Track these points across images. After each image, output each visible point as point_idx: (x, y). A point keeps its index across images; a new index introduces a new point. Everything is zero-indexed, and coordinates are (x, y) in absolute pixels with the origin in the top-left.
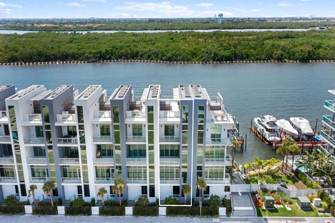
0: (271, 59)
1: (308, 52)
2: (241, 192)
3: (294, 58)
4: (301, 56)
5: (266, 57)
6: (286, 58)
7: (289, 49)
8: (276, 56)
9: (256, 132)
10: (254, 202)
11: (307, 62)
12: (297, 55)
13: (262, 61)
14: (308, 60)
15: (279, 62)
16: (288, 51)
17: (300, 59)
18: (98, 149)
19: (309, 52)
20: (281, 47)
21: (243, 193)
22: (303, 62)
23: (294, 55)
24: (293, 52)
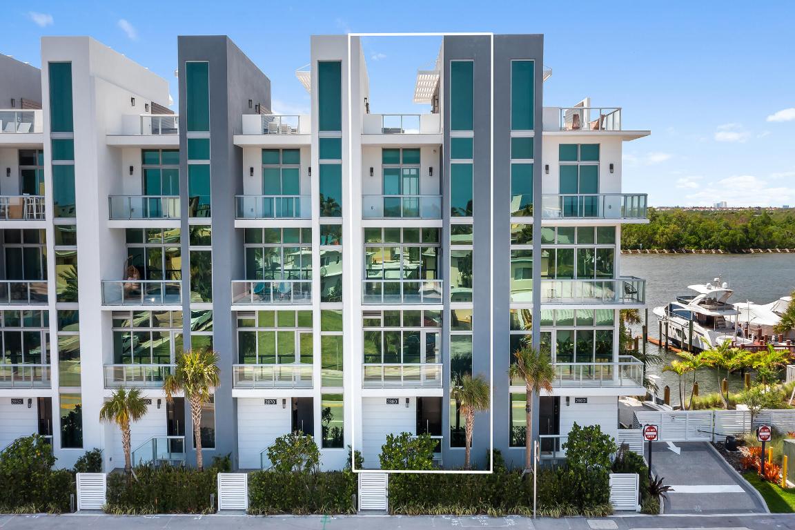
0: (653, 247)
1: (743, 229)
2: (677, 444)
3: (710, 243)
4: (725, 238)
5: (639, 241)
6: (689, 243)
7: (693, 224)
8: (663, 240)
9: (664, 342)
10: (738, 469)
11: (743, 253)
12: (715, 237)
13: (630, 251)
14: (745, 249)
15: (674, 252)
16: (693, 229)
17: (725, 245)
18: (130, 262)
19: (746, 231)
20: (674, 220)
21: (686, 447)
22: (733, 252)
23: (710, 237)
24: (706, 230)
